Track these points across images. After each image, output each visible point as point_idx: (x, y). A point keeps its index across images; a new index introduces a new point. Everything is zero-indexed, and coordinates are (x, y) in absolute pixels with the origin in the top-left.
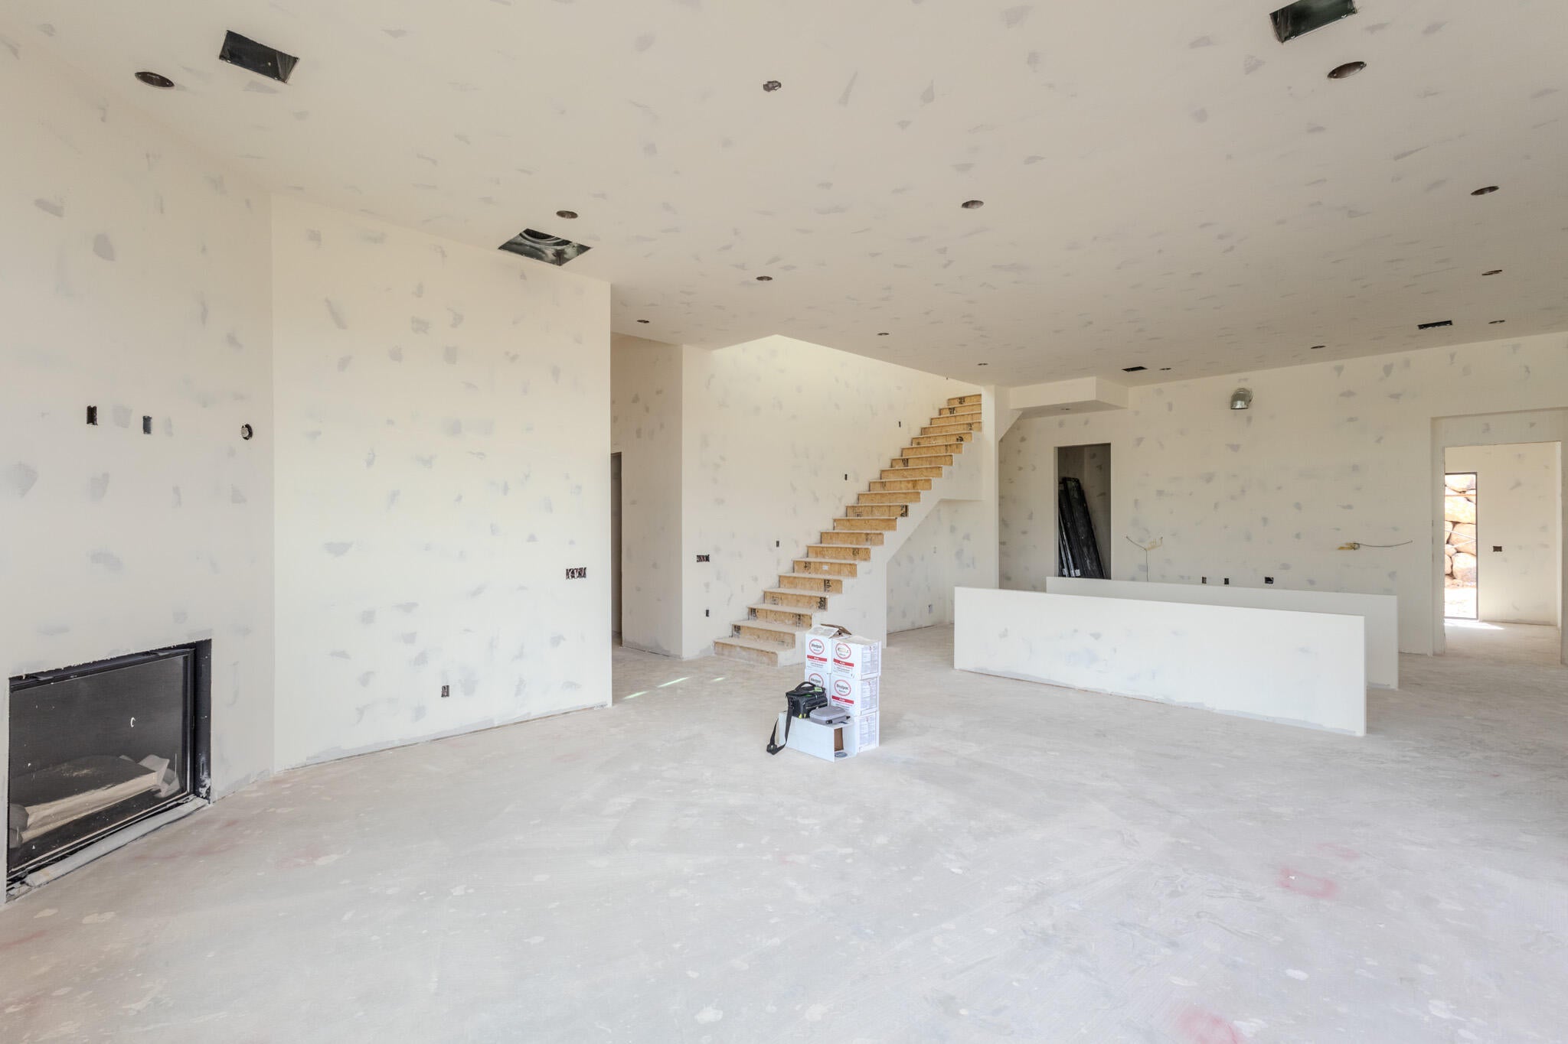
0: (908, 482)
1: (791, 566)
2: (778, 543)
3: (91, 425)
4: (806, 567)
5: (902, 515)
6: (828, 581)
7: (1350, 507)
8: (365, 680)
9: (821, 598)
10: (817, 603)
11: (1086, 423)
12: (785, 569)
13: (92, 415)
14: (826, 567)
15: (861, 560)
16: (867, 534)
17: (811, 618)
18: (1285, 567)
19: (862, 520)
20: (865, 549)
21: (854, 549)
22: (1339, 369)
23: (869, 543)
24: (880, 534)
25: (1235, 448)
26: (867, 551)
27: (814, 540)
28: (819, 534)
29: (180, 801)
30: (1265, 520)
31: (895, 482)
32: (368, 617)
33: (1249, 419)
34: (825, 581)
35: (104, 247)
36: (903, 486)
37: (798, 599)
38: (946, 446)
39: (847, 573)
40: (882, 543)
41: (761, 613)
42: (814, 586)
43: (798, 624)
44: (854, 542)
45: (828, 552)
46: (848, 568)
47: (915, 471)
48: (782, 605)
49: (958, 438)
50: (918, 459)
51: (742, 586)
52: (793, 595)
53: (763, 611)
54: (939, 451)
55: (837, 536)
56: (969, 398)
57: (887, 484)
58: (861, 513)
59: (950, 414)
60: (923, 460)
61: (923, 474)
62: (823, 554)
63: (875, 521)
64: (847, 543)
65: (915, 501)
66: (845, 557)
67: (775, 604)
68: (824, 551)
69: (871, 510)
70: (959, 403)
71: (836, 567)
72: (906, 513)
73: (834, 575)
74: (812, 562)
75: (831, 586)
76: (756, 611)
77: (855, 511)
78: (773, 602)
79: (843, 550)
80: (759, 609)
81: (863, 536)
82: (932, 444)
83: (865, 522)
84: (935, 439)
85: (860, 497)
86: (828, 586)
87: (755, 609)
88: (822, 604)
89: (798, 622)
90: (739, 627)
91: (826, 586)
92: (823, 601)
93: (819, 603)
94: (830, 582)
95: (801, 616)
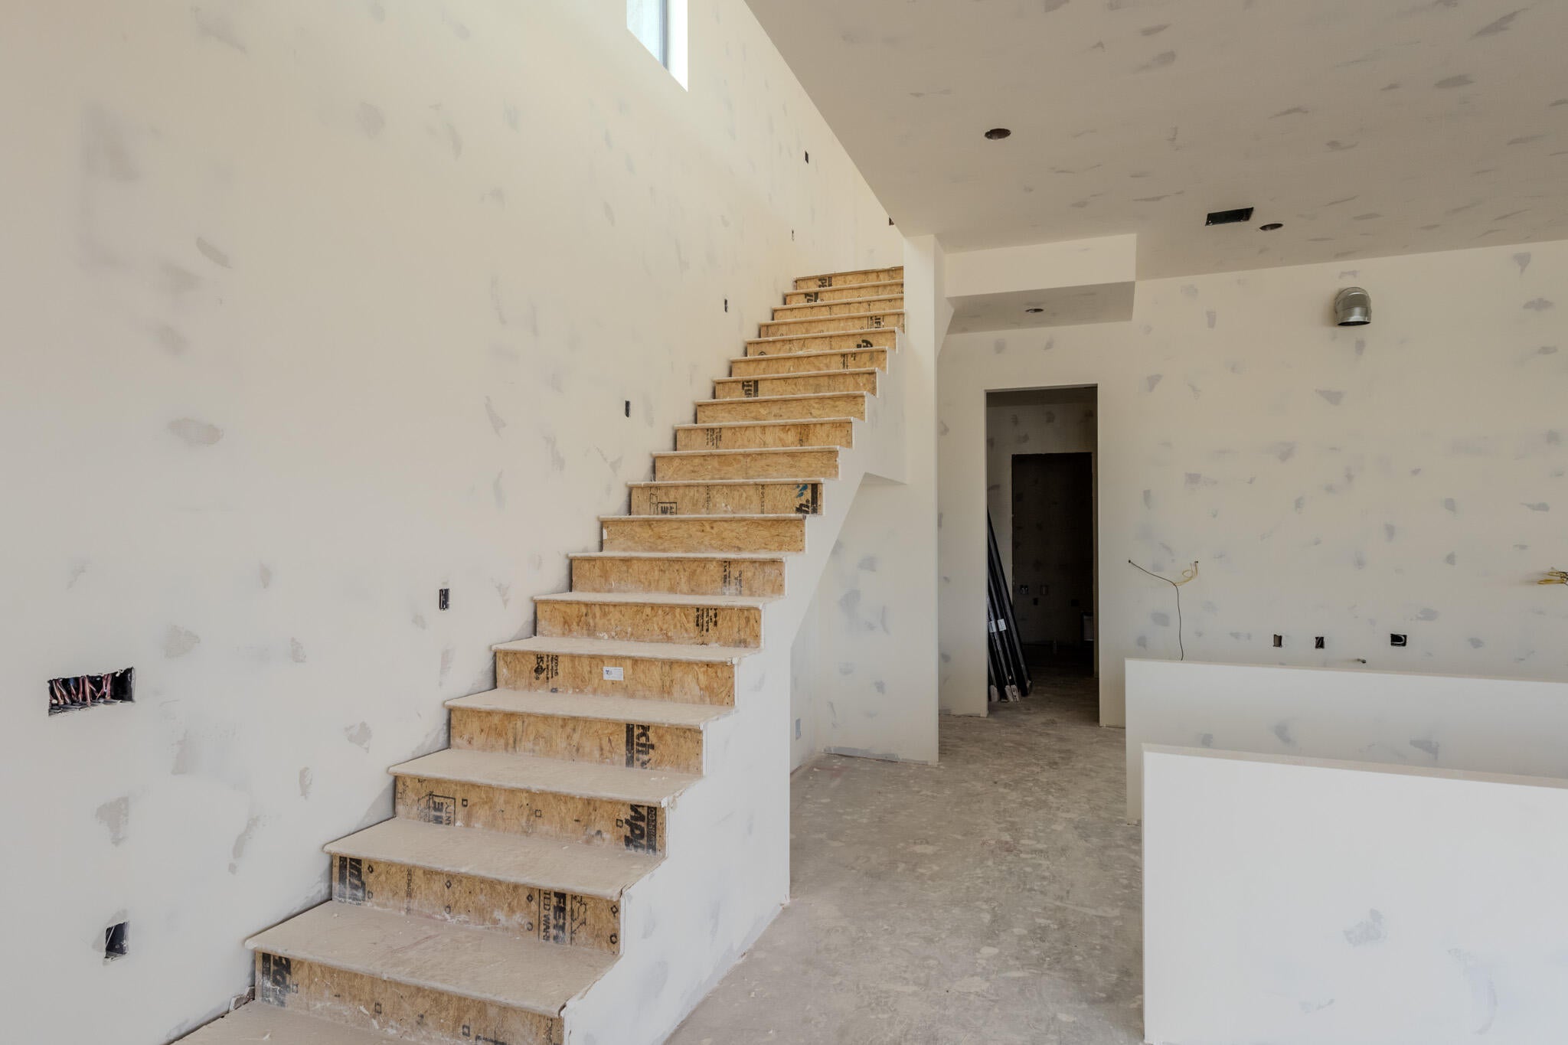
0: (785, 428)
1: (487, 664)
2: (444, 595)
4: (538, 670)
5: (804, 510)
6: (645, 728)
7: (1543, 507)
9: (634, 808)
10: (618, 823)
11: (1049, 346)
14: (616, 677)
16: (727, 563)
17: (615, 910)
18: (1429, 615)
19: (687, 523)
20: (741, 610)
21: (702, 610)
22: (1523, 260)
23: (733, 588)
25: (1333, 397)
27: (549, 581)
28: (567, 562)
30: (1390, 531)
31: (747, 428)
33: (1360, 346)
34: (630, 728)
36: (769, 437)
38: (844, 355)
39: (696, 691)
40: (782, 589)
41: (383, 878)
42: (589, 745)
43: (553, 932)
44: (684, 586)
45: (609, 620)
46: (701, 677)
47: (789, 406)
48: (468, 825)
49: (861, 343)
50: (782, 381)
51: (303, 774)
52: (513, 791)
53: (394, 870)
54: (828, 367)
55: (624, 568)
56: (839, 278)
57: (726, 434)
58: (674, 505)
59: (819, 302)
60: (795, 384)
61: (811, 413)
62: (588, 624)
63: (734, 525)
64: (657, 589)
65: (825, 473)
66: (669, 634)
67: (438, 820)
68: (594, 617)
69: (705, 496)
70: (820, 286)
71: (656, 672)
72: (813, 503)
73: (644, 697)
74: (565, 655)
75: (652, 747)
76: (364, 868)
77: (654, 500)
78: (433, 813)
79: (660, 612)
80: (376, 863)
81: (712, 567)
82: (800, 353)
83: (702, 528)
84: (804, 345)
85: (657, 464)
86: (647, 753)
87: (359, 861)
88: (642, 836)
89: (552, 922)
90: (284, 962)
91: (638, 751)
92: (643, 820)
93: (629, 834)
94: (650, 734)
95: (564, 903)
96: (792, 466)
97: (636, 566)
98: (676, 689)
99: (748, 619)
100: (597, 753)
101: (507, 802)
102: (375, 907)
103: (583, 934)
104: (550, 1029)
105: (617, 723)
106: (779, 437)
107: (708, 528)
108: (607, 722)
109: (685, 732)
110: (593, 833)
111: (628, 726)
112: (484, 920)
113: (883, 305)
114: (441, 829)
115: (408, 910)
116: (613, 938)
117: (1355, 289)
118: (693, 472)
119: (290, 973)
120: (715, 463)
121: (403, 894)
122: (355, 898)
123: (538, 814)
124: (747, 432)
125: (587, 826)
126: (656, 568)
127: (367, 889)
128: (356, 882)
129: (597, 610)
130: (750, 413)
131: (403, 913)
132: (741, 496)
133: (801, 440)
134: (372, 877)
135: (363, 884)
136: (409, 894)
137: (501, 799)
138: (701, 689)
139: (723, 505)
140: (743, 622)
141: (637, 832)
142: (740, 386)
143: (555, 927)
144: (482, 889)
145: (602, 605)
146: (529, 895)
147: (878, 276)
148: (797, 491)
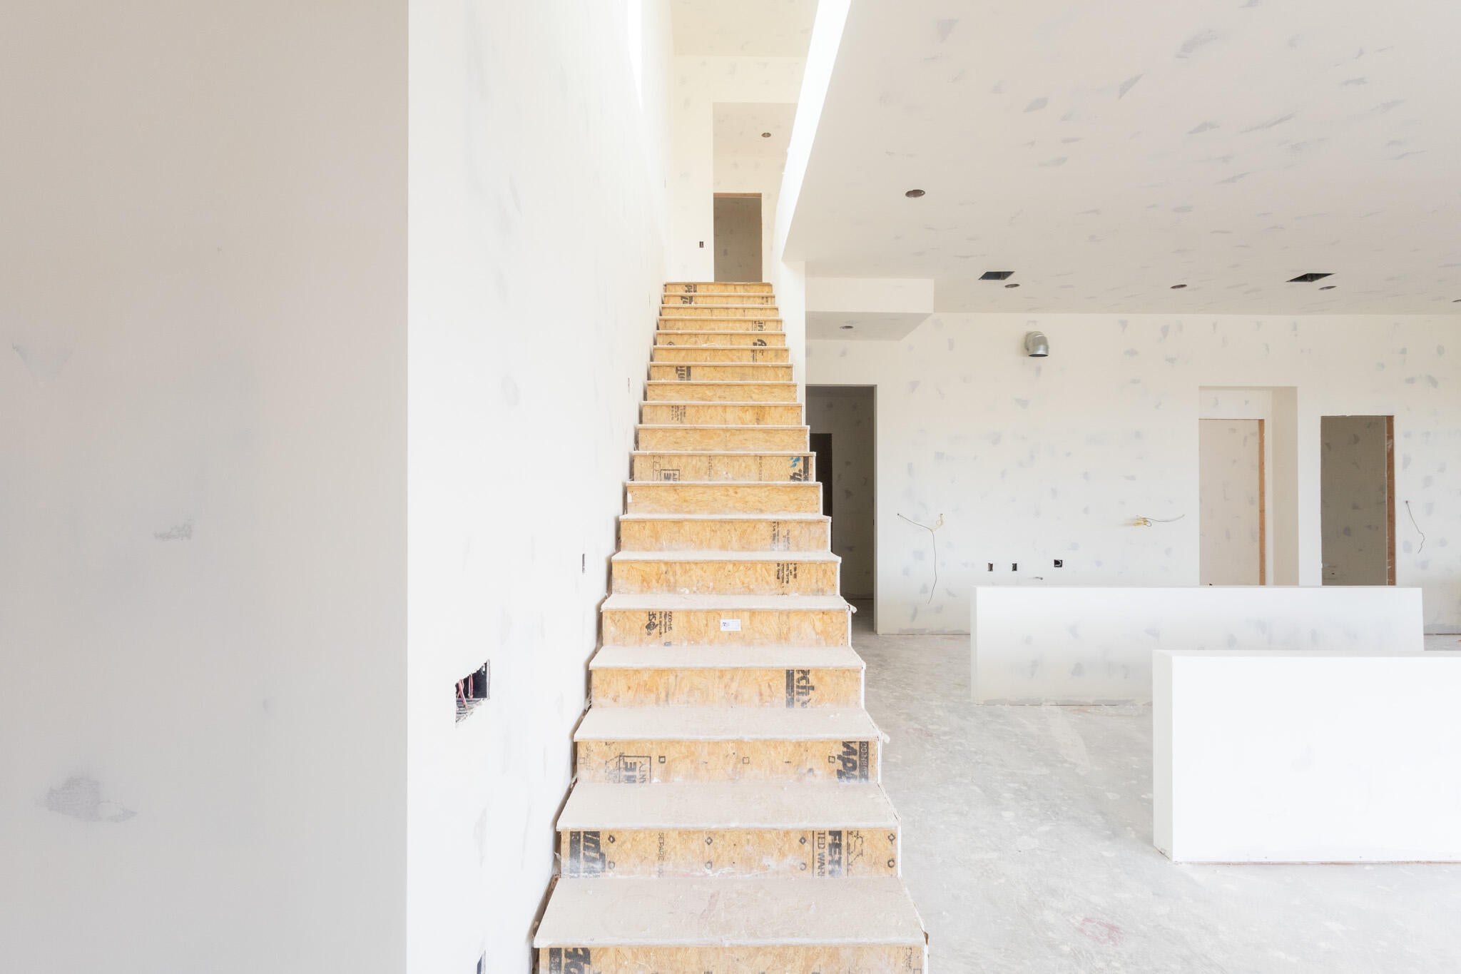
0: (744, 409)
1: (598, 625)
10: (830, 759)
14: (733, 625)
16: (777, 523)
18: (1075, 547)
20: (821, 563)
23: (781, 545)
24: (817, 522)
25: (1023, 403)
30: (1054, 492)
33: (1039, 370)
38: (749, 351)
41: (628, 845)
42: (748, 692)
45: (690, 577)
46: (819, 625)
47: (732, 389)
49: (757, 342)
50: (712, 369)
52: (718, 743)
53: (642, 835)
54: (739, 359)
55: (676, 529)
56: (703, 286)
57: (689, 411)
58: (677, 472)
59: (693, 304)
60: (724, 372)
61: (751, 397)
63: (757, 491)
65: (796, 448)
66: (751, 587)
68: (675, 574)
69: (707, 464)
70: (686, 292)
71: (774, 621)
73: (762, 644)
76: (603, 839)
77: (657, 467)
79: (742, 568)
80: (618, 832)
81: (762, 527)
82: (705, 346)
83: (726, 493)
84: (708, 339)
85: (641, 436)
86: (807, 694)
87: (596, 834)
88: (854, 768)
89: (827, 858)
90: (581, 952)
91: (798, 693)
92: (855, 754)
93: (841, 768)
94: (810, 677)
95: (840, 840)
96: (766, 441)
97: (687, 526)
98: (793, 635)
99: (825, 572)
100: (756, 699)
101: (710, 754)
102: (619, 876)
103: (859, 864)
104: (910, 957)
105: (778, 671)
106: (738, 416)
107: (731, 492)
108: (768, 670)
109: (844, 673)
110: (805, 771)
111: (788, 672)
112: (752, 868)
113: (755, 312)
114: (636, 788)
115: (660, 873)
116: (891, 863)
117: (1039, 333)
118: (675, 443)
119: (589, 963)
120: (697, 436)
121: (655, 858)
122: (591, 871)
123: (746, 761)
124: (710, 410)
125: (798, 766)
126: (707, 529)
127: (608, 859)
128: (593, 854)
129: (678, 568)
130: (700, 394)
131: (654, 877)
132: (740, 465)
133: (758, 419)
134: (613, 847)
135: (602, 855)
136: (661, 857)
137: (704, 752)
138: (817, 634)
139: (725, 473)
140: (821, 575)
141: (850, 765)
142: (674, 370)
143: (830, 862)
144: (748, 840)
146: (803, 838)
147: (735, 288)
148: (791, 462)
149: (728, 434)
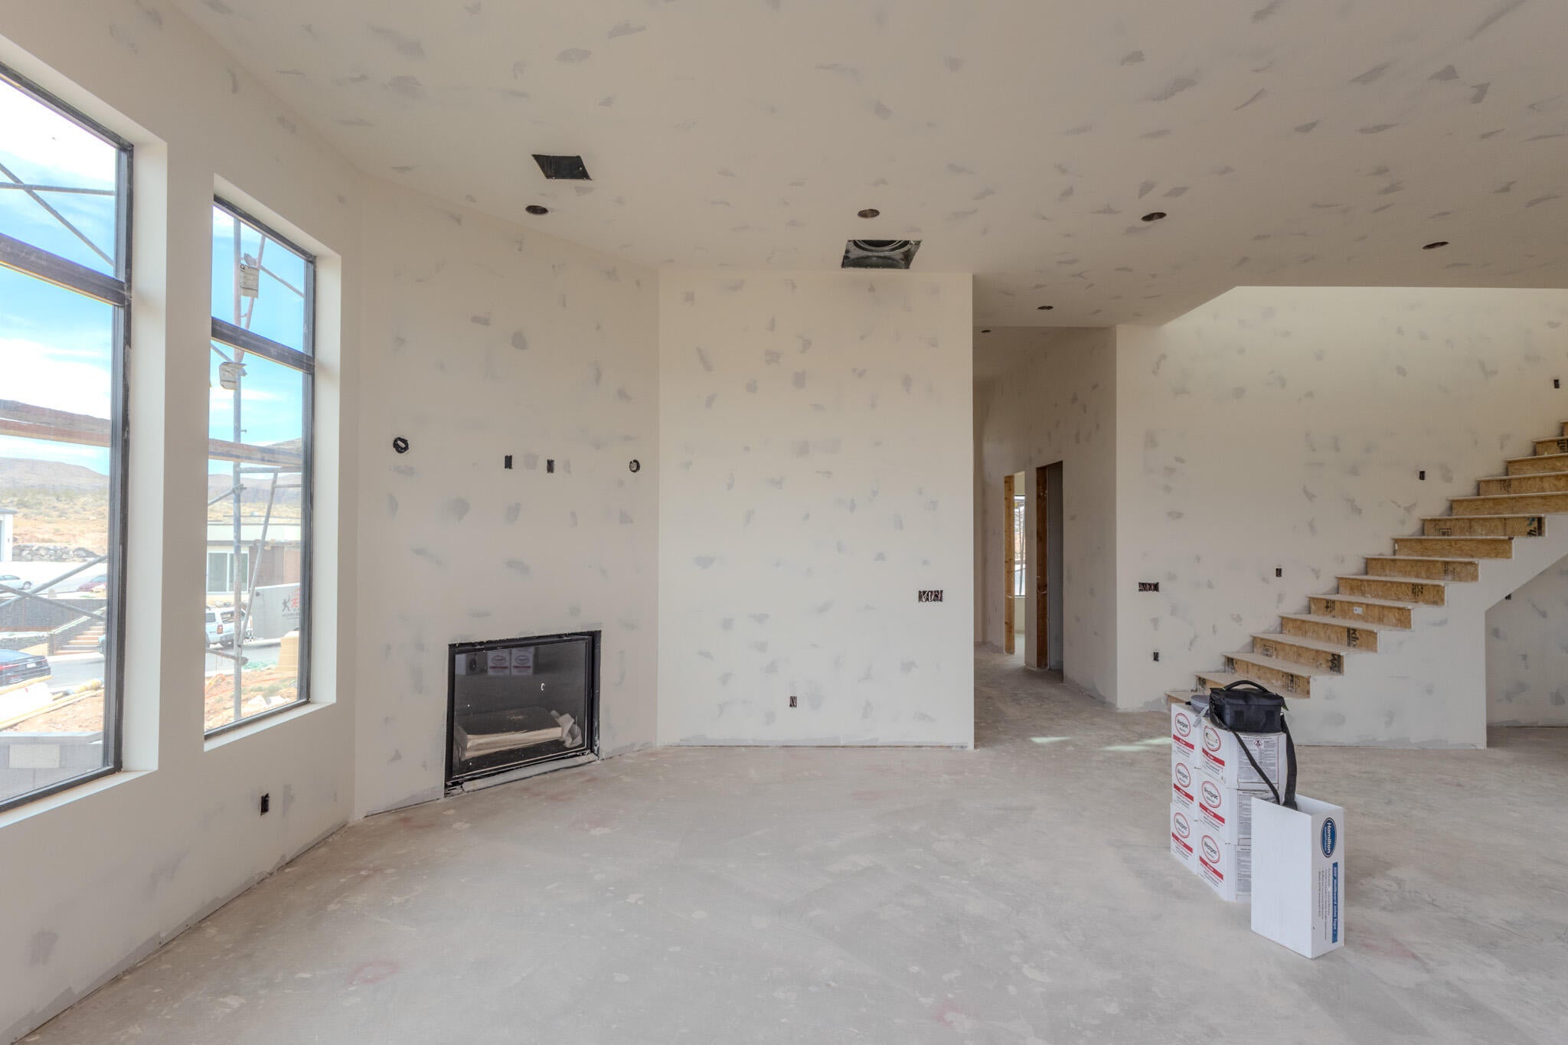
1: (1306, 604)
2: (1279, 571)
3: (508, 469)
4: (1327, 607)
5: (1530, 533)
6: (1355, 630)
8: (725, 679)
9: (1333, 655)
10: (1327, 661)
12: (1293, 606)
13: (508, 462)
14: (1358, 610)
15: (1427, 602)
16: (1446, 563)
17: (1309, 682)
19: (1445, 540)
20: (1437, 586)
21: (1415, 586)
23: (1450, 577)
24: (1471, 563)
26: (1439, 591)
27: (1351, 568)
28: (1364, 561)
29: (578, 754)
31: (1529, 478)
32: (727, 624)
34: (1349, 630)
35: (519, 341)
36: (1546, 485)
37: (1299, 652)
39: (1394, 621)
40: (1475, 578)
41: (1240, 666)
42: (1333, 636)
43: (1290, 688)
44: (1423, 574)
45: (1371, 588)
46: (1396, 614)
48: (1277, 657)
51: (1214, 626)
52: (1292, 645)
55: (1392, 564)
57: (1514, 484)
58: (1450, 531)
62: (1361, 590)
63: (1469, 543)
64: (1410, 575)
66: (1399, 596)
67: (1267, 655)
68: (1364, 586)
69: (1468, 525)
71: (1376, 611)
72: (1538, 529)
73: (1371, 622)
74: (1338, 601)
75: (1357, 639)
76: (1234, 662)
77: (1438, 527)
78: (1266, 652)
81: (1439, 565)
83: (1450, 544)
85: (1454, 505)
88: (1333, 665)
92: (1336, 660)
94: (1357, 633)
96: (1544, 504)
97: (1399, 563)
98: (1385, 619)
99: (1438, 591)
100: (1336, 640)
103: (1299, 690)
106: (1553, 484)
107: (1453, 544)
109: (1373, 635)
114: (1266, 658)
118: (1477, 509)
120: (1491, 503)
121: (1246, 672)
124: (1530, 481)
125: (1317, 661)
126: (1408, 565)
127: (1235, 670)
129: (1366, 584)
130: (1549, 465)
132: (1491, 525)
134: (1237, 665)
137: (1287, 648)
139: (1480, 530)
140: (1435, 592)
142: (1556, 444)
145: (1368, 581)
148: (1528, 522)
149: (1514, 501)
